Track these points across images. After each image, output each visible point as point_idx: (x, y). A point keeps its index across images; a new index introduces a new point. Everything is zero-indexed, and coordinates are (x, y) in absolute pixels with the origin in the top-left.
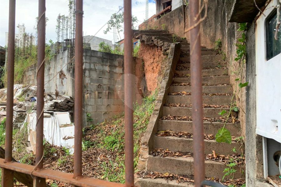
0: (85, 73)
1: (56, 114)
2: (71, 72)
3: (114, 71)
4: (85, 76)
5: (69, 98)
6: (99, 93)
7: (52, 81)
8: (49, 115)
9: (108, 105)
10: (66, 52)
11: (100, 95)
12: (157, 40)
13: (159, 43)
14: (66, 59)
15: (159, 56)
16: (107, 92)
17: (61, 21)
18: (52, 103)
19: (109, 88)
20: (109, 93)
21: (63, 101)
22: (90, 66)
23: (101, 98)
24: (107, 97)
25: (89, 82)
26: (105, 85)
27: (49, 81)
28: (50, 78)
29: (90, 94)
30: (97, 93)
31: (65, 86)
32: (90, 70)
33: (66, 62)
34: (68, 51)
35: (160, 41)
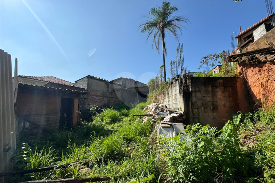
0: (192, 94)
1: (174, 125)
2: (182, 94)
3: (216, 90)
4: (192, 96)
5: (182, 112)
6: (204, 108)
7: (171, 101)
8: (169, 126)
9: (214, 118)
10: (178, 81)
11: (206, 110)
12: (265, 55)
13: (268, 58)
14: (178, 87)
15: (269, 70)
16: (212, 107)
17: (173, 64)
18: (171, 117)
19: (213, 104)
20: (213, 108)
21: (178, 115)
22: (195, 89)
23: (206, 112)
24: (212, 111)
25: (196, 100)
26: (209, 102)
27: (169, 101)
28: (169, 99)
29: (197, 109)
30: (203, 108)
31: (179, 104)
32: (195, 92)
33: (178, 88)
34: (179, 82)
35: (270, 55)
